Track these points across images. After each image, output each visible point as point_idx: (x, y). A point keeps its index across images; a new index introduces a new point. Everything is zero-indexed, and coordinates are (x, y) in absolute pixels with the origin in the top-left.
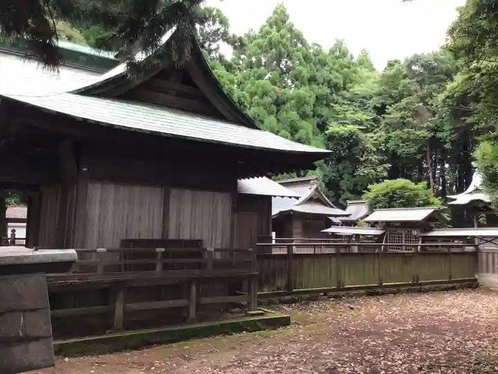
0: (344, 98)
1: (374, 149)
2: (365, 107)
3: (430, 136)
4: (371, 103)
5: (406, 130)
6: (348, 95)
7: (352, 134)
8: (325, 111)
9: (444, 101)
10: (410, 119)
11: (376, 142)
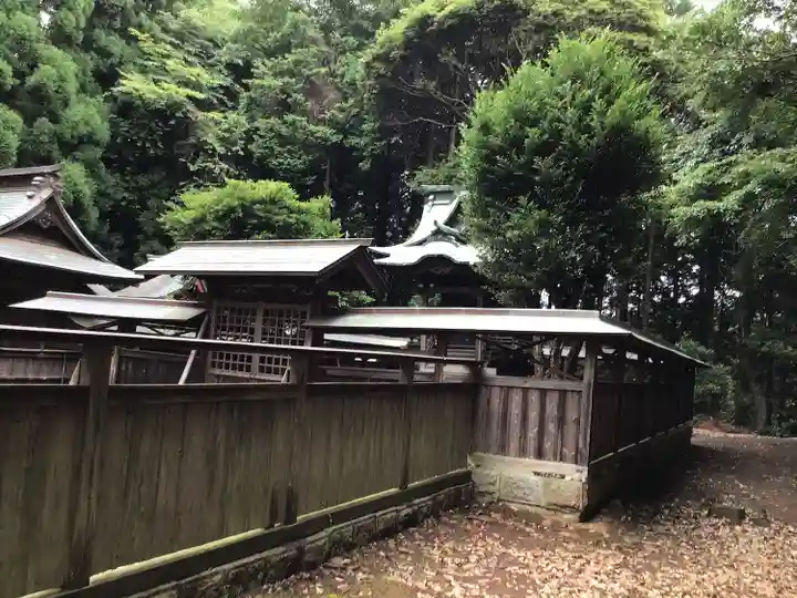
0: (165, 30)
1: (221, 150)
2: (211, 61)
3: (335, 139)
4: (223, 55)
5: (290, 117)
6: (174, 25)
7: (174, 106)
8: (116, 45)
9: (368, 65)
10: (300, 97)
11: (227, 135)
